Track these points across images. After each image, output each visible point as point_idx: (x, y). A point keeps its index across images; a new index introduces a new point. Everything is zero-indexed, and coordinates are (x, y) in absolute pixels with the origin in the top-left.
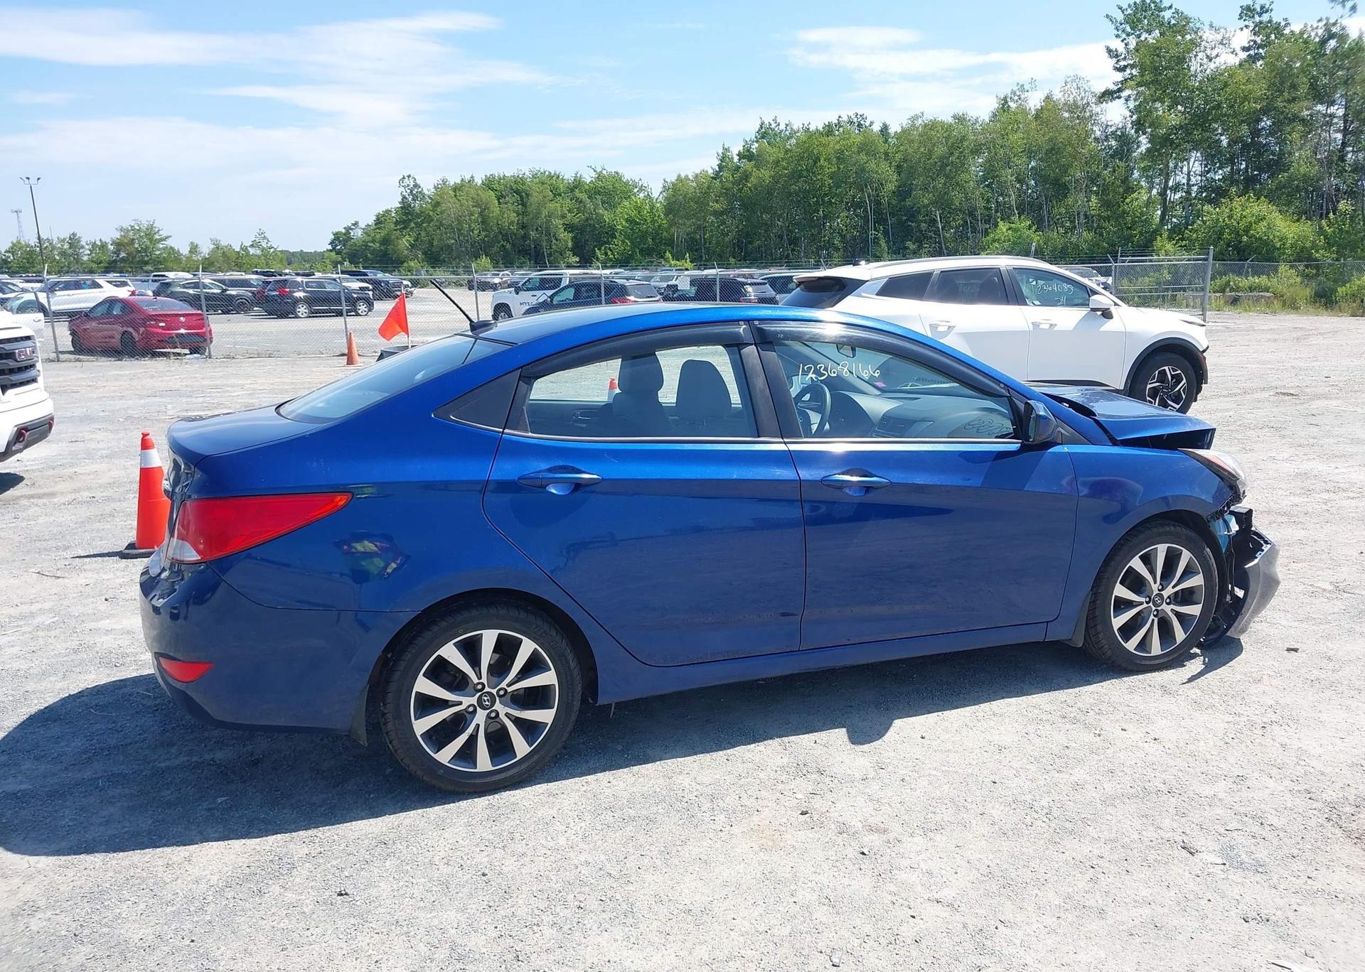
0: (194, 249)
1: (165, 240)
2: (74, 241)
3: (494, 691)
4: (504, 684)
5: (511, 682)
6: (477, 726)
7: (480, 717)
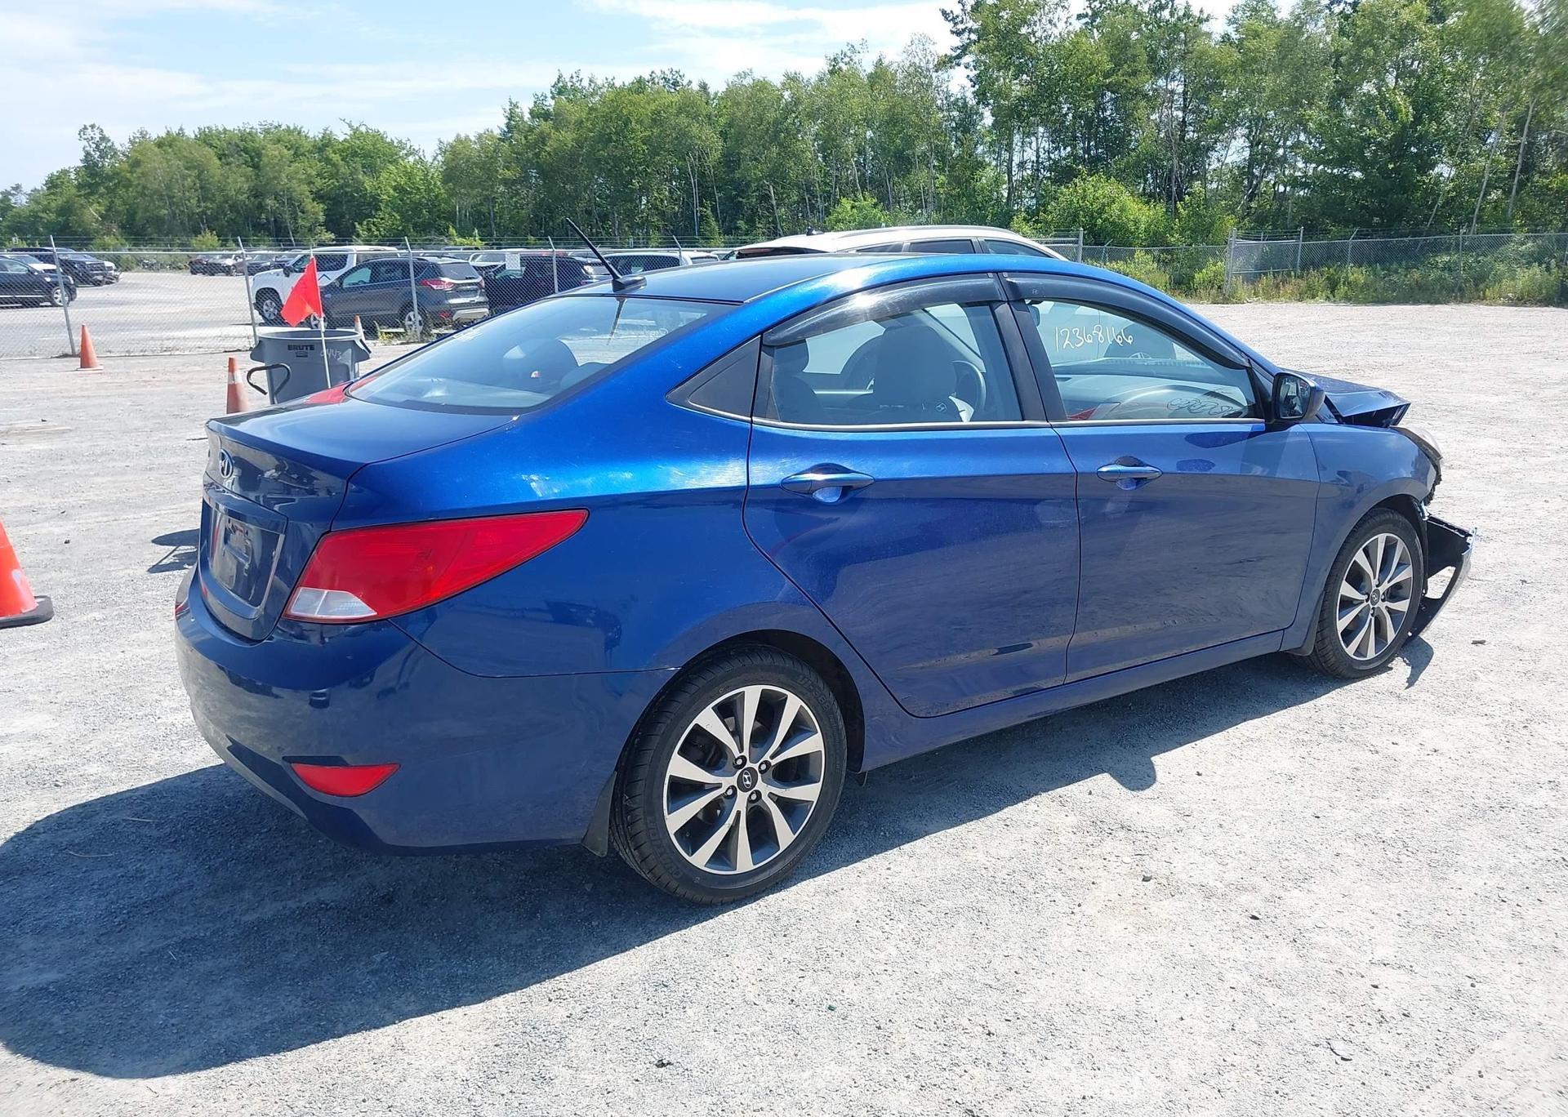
3: (755, 766)
4: (767, 756)
5: (776, 753)
6: (738, 814)
7: (741, 802)
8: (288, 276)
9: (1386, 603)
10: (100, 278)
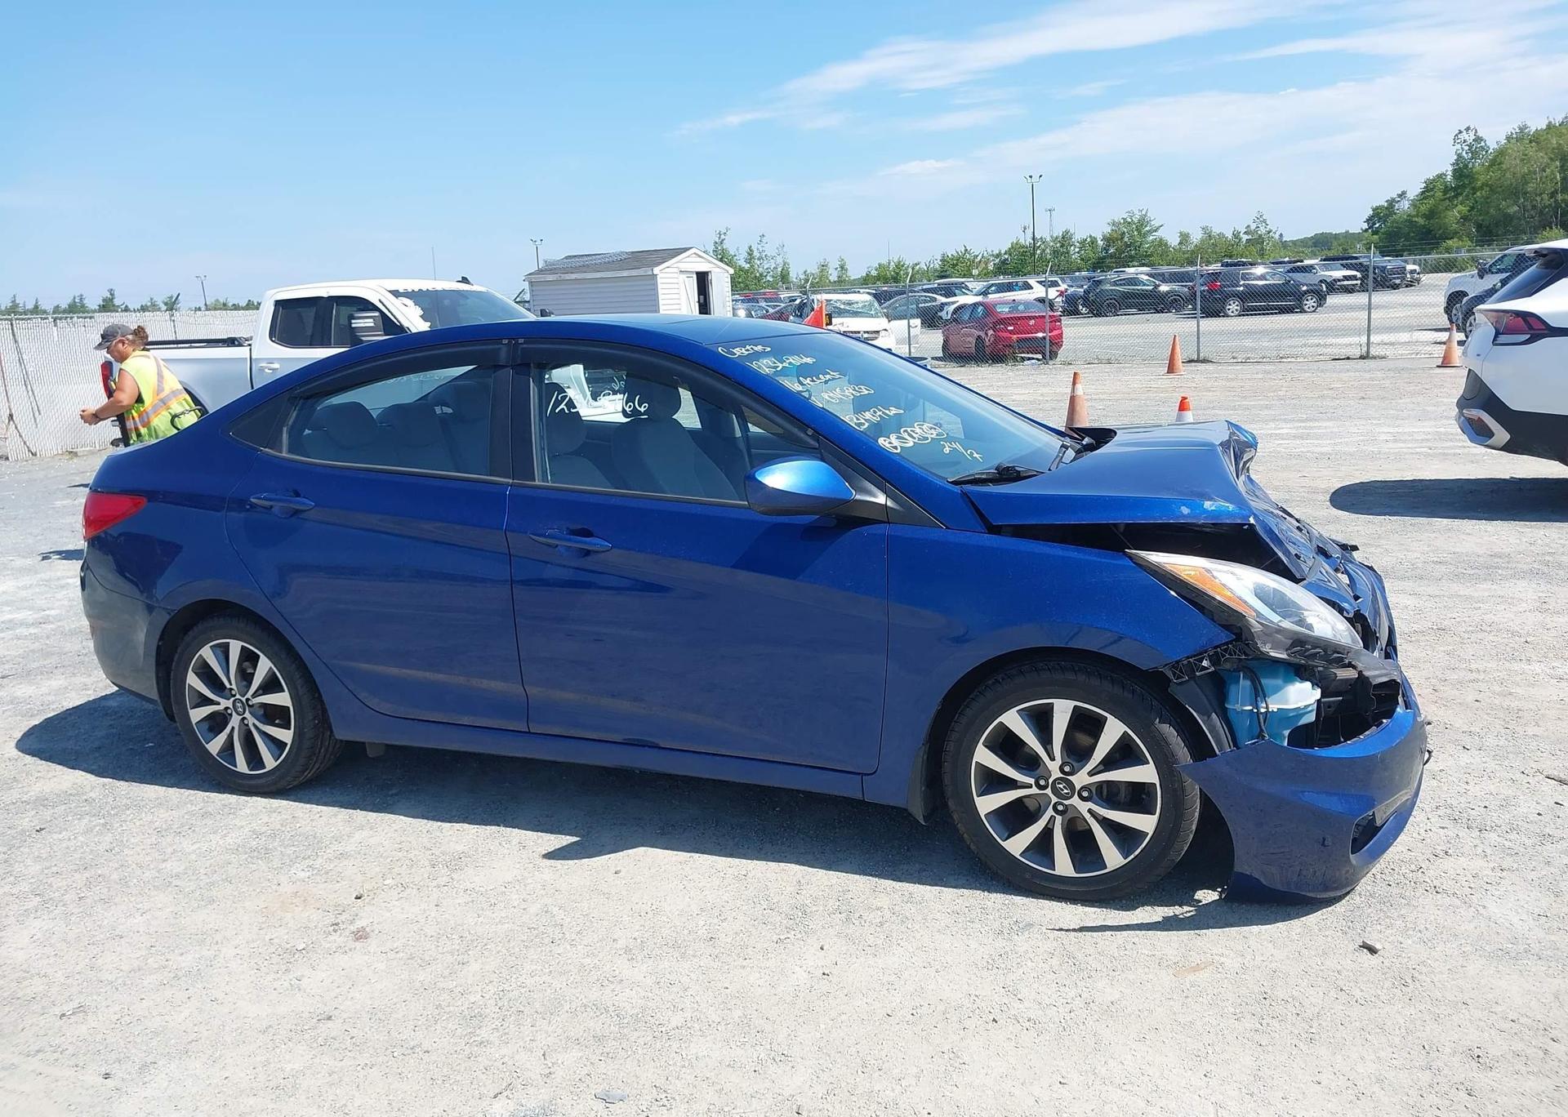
0: (1184, 238)
1: (1155, 231)
2: (1065, 239)
3: (244, 699)
4: (249, 695)
5: (255, 695)
6: (233, 728)
7: (235, 721)
8: (1482, 278)
9: (1090, 805)
10: (1398, 281)
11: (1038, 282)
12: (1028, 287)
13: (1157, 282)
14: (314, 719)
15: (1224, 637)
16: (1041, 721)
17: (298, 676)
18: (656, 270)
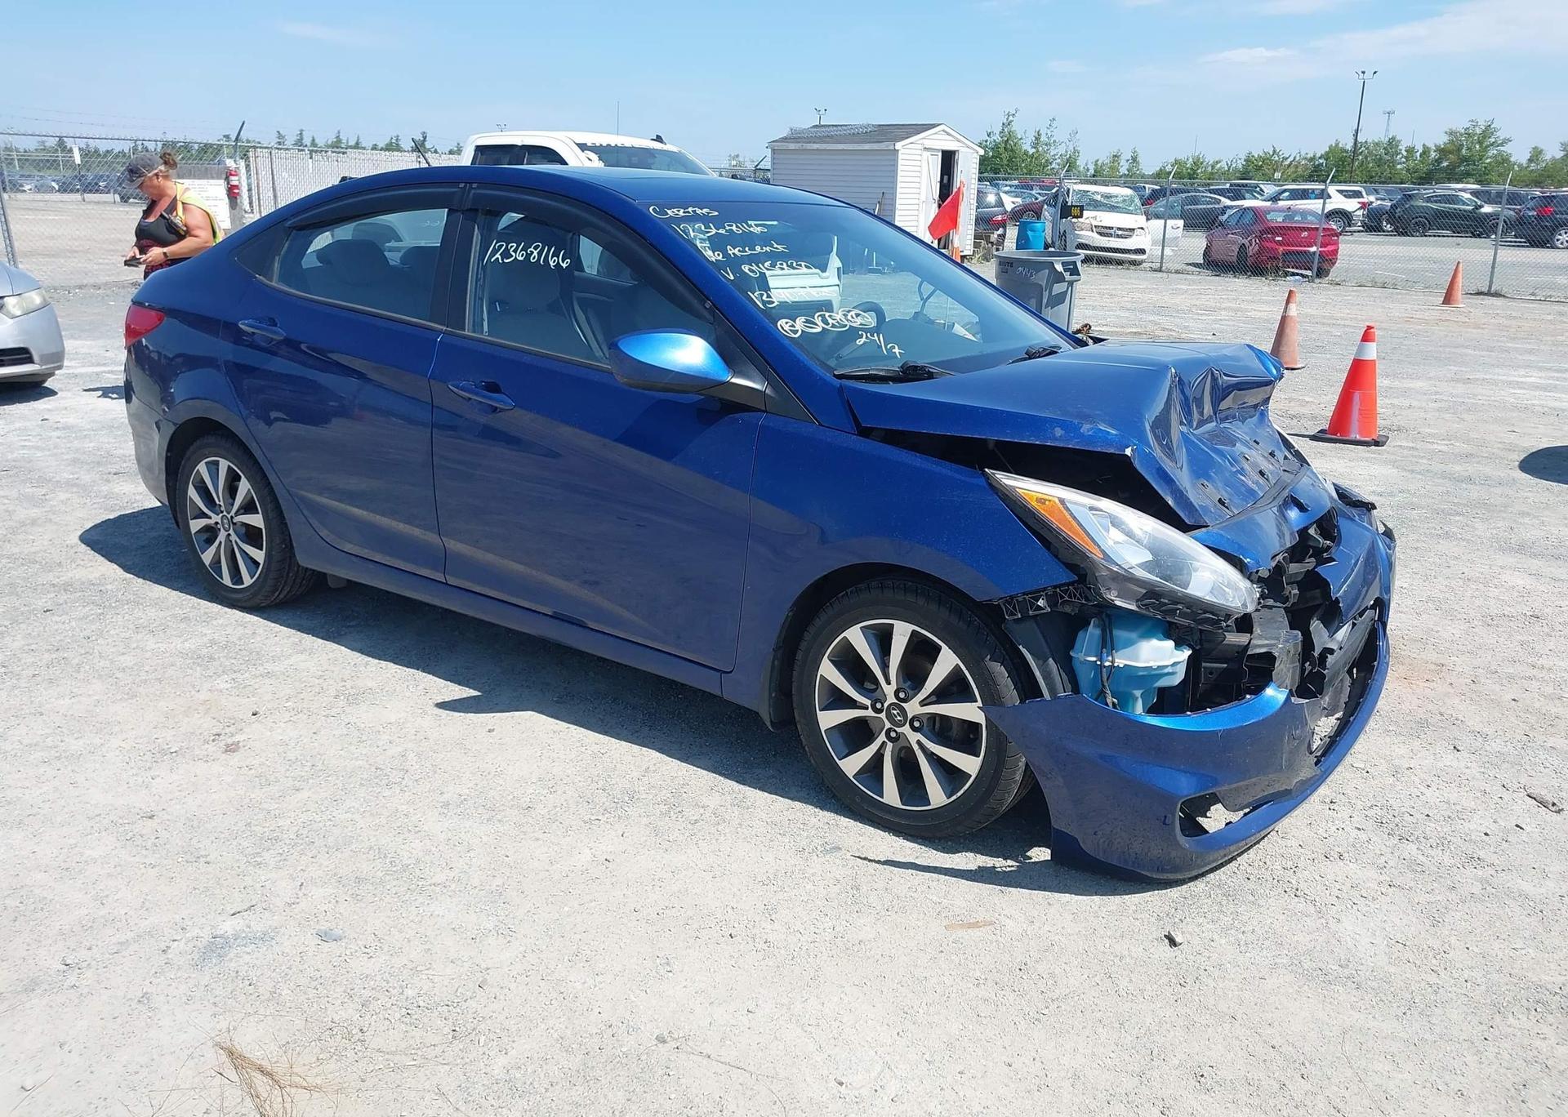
1: (1502, 145)
2: (1392, 146)
3: (229, 516)
4: (232, 513)
5: (237, 514)
6: (221, 542)
7: (222, 536)
9: (919, 736)
11: (1337, 191)
12: (1323, 195)
13: (1479, 203)
14: (282, 543)
15: (1065, 577)
16: (882, 640)
17: (269, 501)
18: (899, 145)
